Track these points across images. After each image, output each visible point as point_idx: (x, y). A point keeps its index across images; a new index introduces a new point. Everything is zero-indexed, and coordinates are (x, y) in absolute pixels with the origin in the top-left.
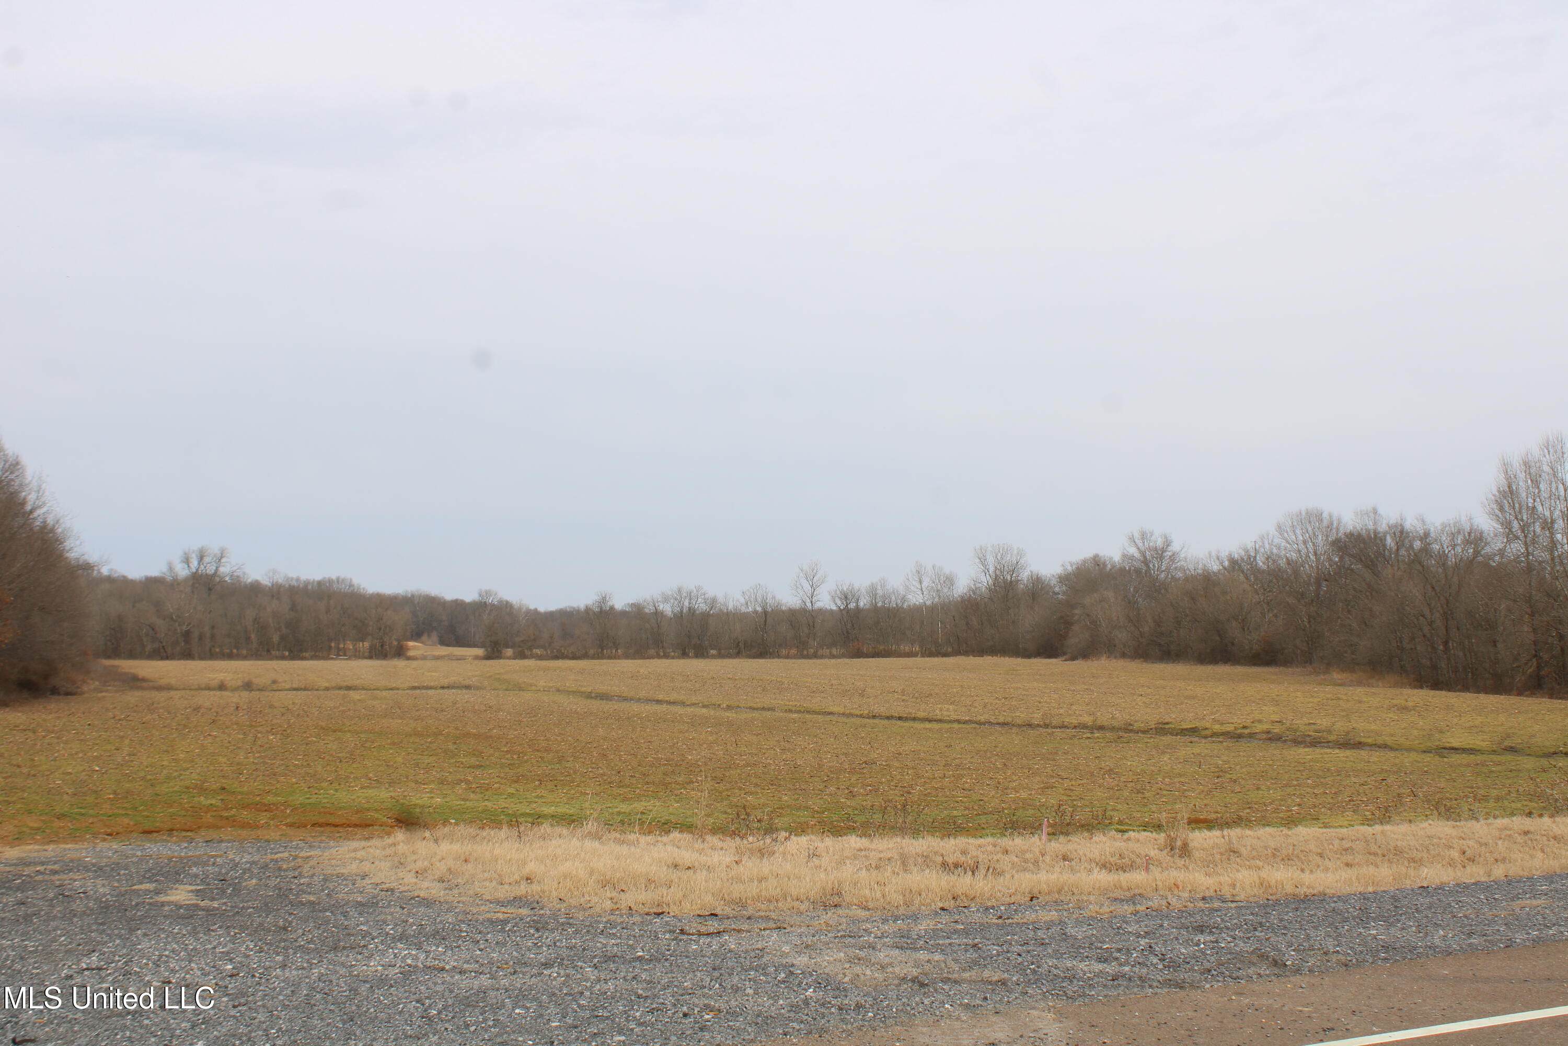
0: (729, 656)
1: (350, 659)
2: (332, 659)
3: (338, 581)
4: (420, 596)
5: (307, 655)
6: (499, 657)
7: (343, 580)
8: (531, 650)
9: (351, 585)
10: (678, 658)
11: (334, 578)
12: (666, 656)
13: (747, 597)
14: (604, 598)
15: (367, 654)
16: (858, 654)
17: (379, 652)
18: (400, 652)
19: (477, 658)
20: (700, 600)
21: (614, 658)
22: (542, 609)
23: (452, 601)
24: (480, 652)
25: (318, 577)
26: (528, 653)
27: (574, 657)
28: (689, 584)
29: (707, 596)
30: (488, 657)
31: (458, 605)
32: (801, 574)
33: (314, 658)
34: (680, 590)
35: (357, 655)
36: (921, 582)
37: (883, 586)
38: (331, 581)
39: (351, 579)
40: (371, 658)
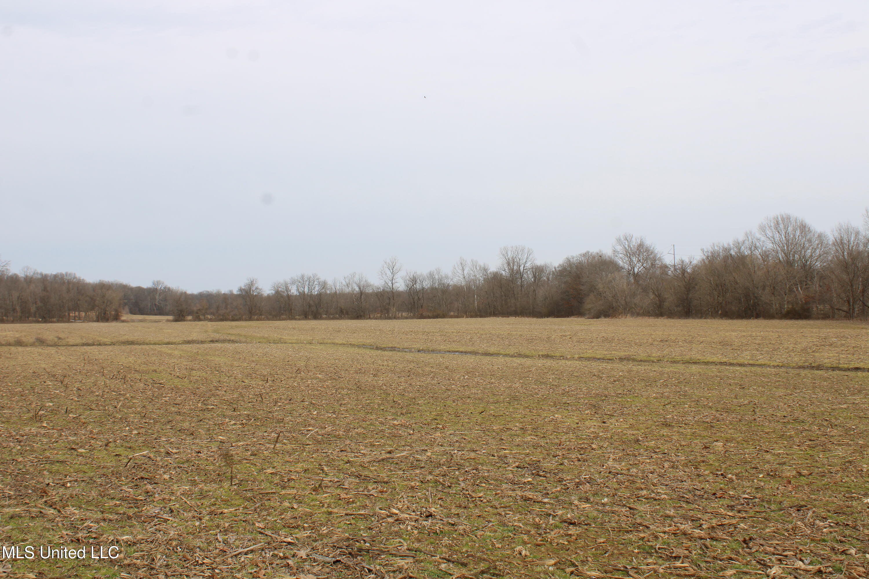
0: (334, 319)
1: (84, 322)
2: (72, 322)
3: (66, 275)
4: (116, 284)
5: (55, 320)
6: (184, 320)
7: (70, 274)
8: (204, 316)
9: (75, 278)
10: (303, 319)
11: (64, 273)
12: (293, 319)
13: (347, 281)
14: (252, 284)
15: (95, 319)
16: (422, 317)
17: (103, 317)
18: (116, 318)
19: (168, 321)
20: (316, 283)
21: (261, 320)
22: (189, 292)
23: (136, 288)
24: (171, 318)
25: (54, 273)
26: (202, 317)
27: (233, 320)
28: (309, 273)
29: (320, 280)
30: (176, 320)
31: (140, 290)
32: (385, 266)
33: (58, 321)
34: (303, 277)
35: (88, 320)
36: (463, 270)
37: (439, 273)
38: (62, 275)
39: (75, 274)
40: (98, 321)
